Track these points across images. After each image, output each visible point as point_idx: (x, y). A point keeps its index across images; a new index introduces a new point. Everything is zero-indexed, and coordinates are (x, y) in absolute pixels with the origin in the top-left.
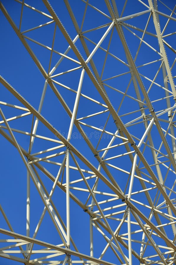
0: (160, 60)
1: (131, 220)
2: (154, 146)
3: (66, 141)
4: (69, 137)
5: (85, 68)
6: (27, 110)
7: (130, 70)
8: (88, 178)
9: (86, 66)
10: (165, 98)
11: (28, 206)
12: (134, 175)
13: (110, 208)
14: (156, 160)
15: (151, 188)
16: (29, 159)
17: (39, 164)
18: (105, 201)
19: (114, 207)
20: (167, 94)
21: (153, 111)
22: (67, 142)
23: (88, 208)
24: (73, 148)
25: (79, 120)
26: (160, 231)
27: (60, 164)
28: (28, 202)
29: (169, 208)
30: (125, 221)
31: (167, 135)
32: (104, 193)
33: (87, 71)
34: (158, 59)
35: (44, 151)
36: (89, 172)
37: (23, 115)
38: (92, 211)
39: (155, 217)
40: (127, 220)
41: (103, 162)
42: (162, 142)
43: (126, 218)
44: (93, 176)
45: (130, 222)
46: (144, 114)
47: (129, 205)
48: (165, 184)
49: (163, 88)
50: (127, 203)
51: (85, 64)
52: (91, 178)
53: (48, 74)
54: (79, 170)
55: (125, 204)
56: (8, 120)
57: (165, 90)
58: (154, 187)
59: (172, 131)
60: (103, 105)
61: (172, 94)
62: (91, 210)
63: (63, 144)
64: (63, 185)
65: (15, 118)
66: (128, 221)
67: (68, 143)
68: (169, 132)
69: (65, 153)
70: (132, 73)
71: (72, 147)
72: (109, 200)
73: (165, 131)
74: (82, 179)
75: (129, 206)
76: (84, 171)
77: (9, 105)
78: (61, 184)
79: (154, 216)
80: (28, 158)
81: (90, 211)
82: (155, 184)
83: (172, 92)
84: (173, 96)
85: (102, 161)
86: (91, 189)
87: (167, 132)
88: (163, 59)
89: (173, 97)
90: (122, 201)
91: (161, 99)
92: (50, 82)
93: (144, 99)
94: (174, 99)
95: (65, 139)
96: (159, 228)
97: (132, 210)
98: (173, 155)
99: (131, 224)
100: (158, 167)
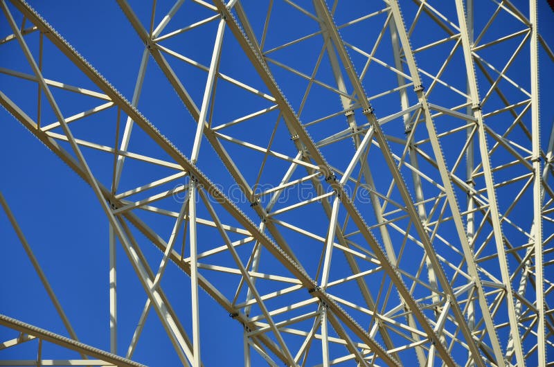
0: (383, 10)
1: (330, 334)
2: (374, 188)
3: (188, 164)
4: (194, 156)
5: (225, 18)
6: (106, 97)
7: (320, 27)
8: (238, 243)
9: (228, 13)
10: (395, 90)
11: (112, 291)
12: (332, 244)
13: (285, 309)
14: (382, 220)
15: (370, 271)
16: (113, 205)
17: (132, 213)
18: (274, 294)
19: (294, 306)
20: (401, 81)
21: (372, 113)
22: (190, 166)
23: (239, 310)
24: (203, 178)
25: (216, 130)
26: (394, 360)
27: (176, 215)
28: (114, 283)
29: (410, 316)
30: (317, 336)
31: (403, 165)
32: (272, 277)
33: (229, 24)
34: (379, 9)
35: (145, 187)
36: (239, 230)
37: (97, 109)
38: (248, 316)
39: (382, 337)
40: (320, 333)
41: (269, 218)
42: (393, 180)
43: (318, 331)
44: (246, 240)
45: (327, 338)
46: (352, 124)
47: (324, 301)
48: (401, 265)
49: (392, 69)
50: (319, 297)
51: (226, 10)
52: (242, 244)
53: (151, 34)
54: (219, 227)
55: (316, 299)
56: (67, 120)
57: (396, 74)
58: (377, 269)
59: (413, 159)
60: (266, 96)
61: (411, 82)
62: (246, 314)
63: (182, 171)
64: (186, 260)
65: (82, 115)
66: (323, 336)
67: (193, 169)
68: (407, 159)
69: (187, 189)
70: (326, 35)
71: (201, 176)
72: (283, 292)
73: (399, 159)
74: (225, 247)
75: (324, 303)
76: (228, 228)
77: (69, 87)
78: (182, 259)
79: (380, 333)
80: (112, 203)
81: (244, 316)
82: (379, 262)
83: (410, 76)
84: (413, 85)
85: (267, 215)
86: (244, 268)
87: (402, 160)
88: (390, 10)
89: (413, 87)
90: (310, 292)
91: (389, 92)
92: (154, 50)
93: (354, 93)
94: (415, 90)
95: (186, 159)
96: (392, 354)
97: (330, 310)
98: (417, 206)
99: (330, 344)
100: (384, 229)
